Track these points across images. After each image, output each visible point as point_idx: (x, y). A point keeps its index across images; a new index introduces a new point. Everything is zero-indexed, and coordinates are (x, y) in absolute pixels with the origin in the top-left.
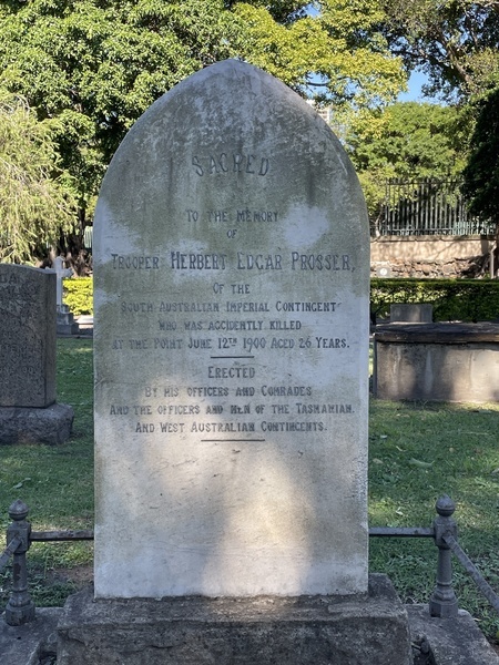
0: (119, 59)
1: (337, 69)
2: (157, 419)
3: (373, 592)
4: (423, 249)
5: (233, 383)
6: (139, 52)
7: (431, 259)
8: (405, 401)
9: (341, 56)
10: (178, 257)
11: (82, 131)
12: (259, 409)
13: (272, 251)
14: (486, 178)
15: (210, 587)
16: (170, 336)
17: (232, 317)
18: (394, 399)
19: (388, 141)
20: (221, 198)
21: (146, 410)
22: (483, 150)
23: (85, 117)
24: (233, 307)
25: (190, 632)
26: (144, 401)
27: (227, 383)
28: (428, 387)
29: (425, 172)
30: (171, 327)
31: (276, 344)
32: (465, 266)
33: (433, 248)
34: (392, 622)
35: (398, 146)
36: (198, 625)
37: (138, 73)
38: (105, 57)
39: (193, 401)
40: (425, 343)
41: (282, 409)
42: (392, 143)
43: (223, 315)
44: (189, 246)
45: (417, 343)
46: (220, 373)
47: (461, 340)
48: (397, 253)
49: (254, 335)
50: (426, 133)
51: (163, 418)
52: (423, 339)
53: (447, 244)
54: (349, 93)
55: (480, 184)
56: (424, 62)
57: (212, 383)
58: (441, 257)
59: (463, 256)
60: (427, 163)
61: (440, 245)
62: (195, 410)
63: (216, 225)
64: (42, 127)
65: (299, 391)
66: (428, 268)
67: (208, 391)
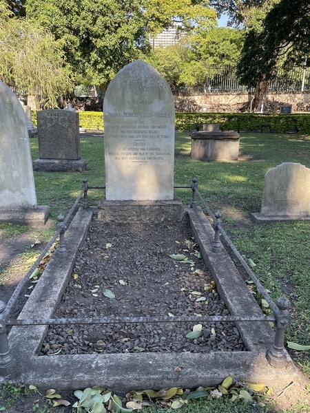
0: (89, 10)
1: (187, 14)
2: (121, 156)
3: (174, 200)
4: (223, 99)
5: (140, 147)
6: (98, 7)
7: (227, 103)
8: (201, 160)
9: (188, 8)
10: (125, 114)
11: (73, 43)
12: (147, 154)
13: (150, 112)
14: (246, 69)
15: (134, 198)
16: (124, 134)
17: (139, 130)
18: (197, 159)
19: (210, 46)
20: (136, 98)
21: (118, 154)
22: (246, 56)
23: (74, 37)
24: (139, 127)
25: (130, 207)
26: (117, 151)
27: (139, 147)
28: (209, 154)
29: (227, 62)
30: (124, 132)
31: (150, 137)
32: (241, 107)
33: (228, 98)
34: (178, 205)
35: (215, 49)
36: (132, 206)
37: (98, 17)
38: (83, 9)
39: (129, 151)
40: (209, 139)
41: (152, 154)
42: (212, 47)
43: (137, 129)
44: (128, 111)
45: (206, 139)
46: (137, 144)
47: (221, 138)
48: (212, 101)
49: (145, 134)
50: (228, 42)
51: (122, 156)
52: (208, 137)
53: (234, 96)
54: (192, 26)
55: (244, 71)
56: (227, 9)
57: (135, 147)
58: (231, 102)
59: (240, 102)
60: (228, 57)
61: (231, 97)
62: (130, 154)
63: (135, 105)
64: (57, 43)
65: (156, 149)
66: (225, 107)
67: (133, 149)
